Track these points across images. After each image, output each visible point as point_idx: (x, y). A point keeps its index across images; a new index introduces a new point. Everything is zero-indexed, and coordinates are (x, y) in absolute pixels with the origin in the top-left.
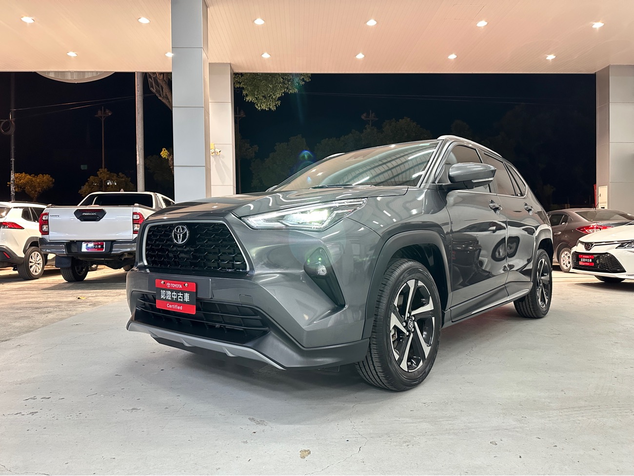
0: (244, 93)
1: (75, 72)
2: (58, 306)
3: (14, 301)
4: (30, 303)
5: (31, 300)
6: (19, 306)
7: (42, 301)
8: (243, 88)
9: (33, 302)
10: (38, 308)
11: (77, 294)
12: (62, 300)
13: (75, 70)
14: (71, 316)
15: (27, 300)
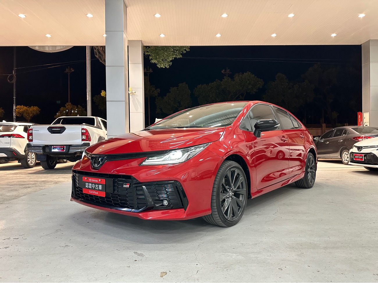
0: (150, 58)
1: (50, 46)
2: (35, 183)
3: (10, 181)
4: (19, 182)
5: (20, 180)
6: (13, 183)
7: (26, 180)
8: (150, 55)
9: (21, 181)
10: (23, 185)
11: (47, 176)
12: (38, 180)
13: (51, 45)
14: (41, 189)
15: (18, 180)
